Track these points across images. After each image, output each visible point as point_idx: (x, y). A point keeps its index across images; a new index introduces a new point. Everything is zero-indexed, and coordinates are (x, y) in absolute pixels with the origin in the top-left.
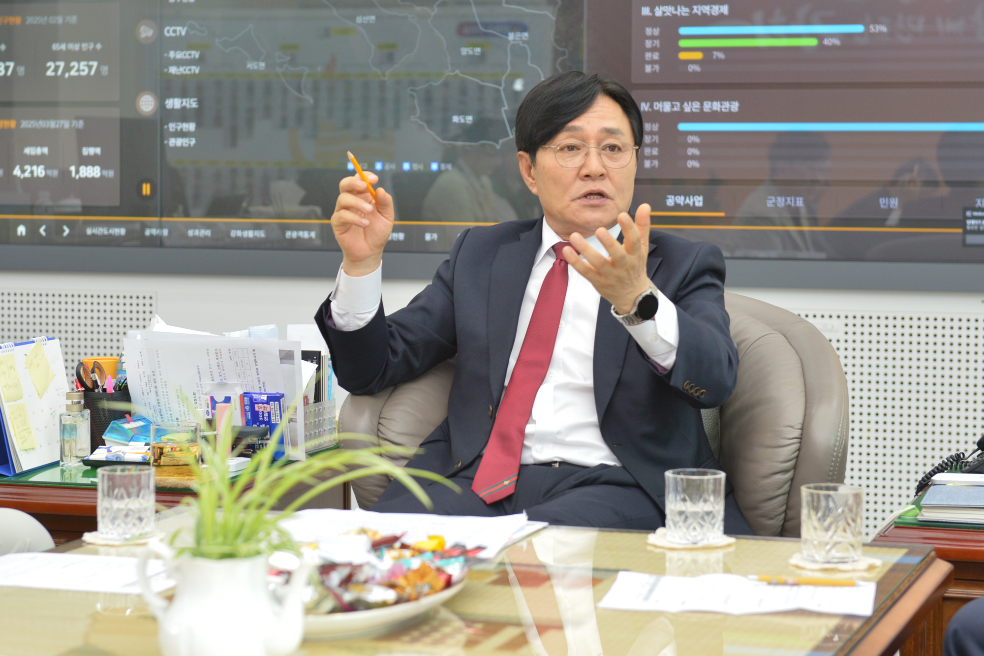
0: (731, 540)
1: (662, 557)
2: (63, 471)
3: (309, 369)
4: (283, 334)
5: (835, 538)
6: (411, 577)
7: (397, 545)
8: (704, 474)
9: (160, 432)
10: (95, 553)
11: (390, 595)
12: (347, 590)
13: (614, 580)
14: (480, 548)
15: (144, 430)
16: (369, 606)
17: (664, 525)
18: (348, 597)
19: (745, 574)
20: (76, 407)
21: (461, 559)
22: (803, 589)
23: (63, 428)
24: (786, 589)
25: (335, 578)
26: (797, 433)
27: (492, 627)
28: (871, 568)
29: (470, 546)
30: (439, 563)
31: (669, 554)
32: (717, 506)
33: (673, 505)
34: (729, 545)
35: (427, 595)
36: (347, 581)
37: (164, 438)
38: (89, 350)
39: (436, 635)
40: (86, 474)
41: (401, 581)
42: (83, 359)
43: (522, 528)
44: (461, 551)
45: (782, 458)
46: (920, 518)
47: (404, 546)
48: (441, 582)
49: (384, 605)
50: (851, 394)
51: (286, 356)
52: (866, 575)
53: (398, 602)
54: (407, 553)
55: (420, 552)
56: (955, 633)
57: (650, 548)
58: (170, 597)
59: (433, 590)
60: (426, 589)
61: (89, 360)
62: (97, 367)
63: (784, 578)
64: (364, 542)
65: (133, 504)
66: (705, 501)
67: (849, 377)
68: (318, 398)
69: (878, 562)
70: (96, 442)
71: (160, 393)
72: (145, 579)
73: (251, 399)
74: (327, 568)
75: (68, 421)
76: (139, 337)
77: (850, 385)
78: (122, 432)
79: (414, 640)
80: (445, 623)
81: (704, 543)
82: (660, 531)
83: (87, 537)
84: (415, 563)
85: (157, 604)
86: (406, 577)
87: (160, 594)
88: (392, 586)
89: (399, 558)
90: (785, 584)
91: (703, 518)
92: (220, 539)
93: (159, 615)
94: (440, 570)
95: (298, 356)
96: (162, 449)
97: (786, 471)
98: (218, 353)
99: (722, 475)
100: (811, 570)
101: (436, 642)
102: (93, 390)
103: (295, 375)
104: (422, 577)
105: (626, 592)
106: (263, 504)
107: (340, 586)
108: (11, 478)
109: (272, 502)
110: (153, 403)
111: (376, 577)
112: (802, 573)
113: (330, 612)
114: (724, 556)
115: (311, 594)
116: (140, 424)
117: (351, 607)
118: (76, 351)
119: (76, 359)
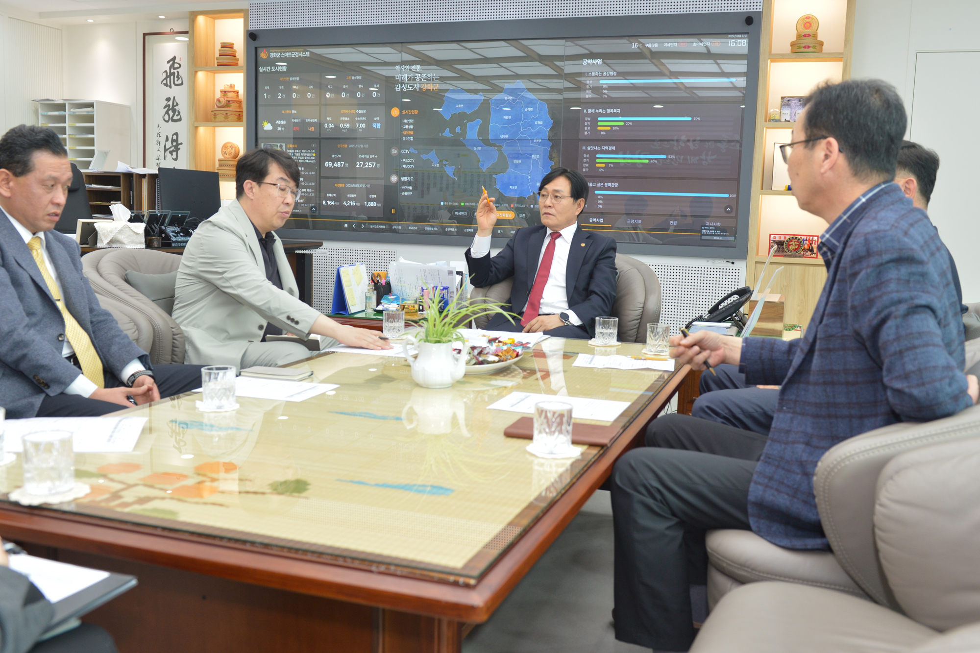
0: (619, 343)
1: (594, 349)
2: (366, 314)
3: (459, 278)
4: (448, 264)
5: (659, 343)
6: (504, 353)
7: (497, 341)
8: (610, 318)
9: (403, 300)
11: (496, 359)
12: (480, 356)
13: (577, 357)
14: (528, 343)
15: (397, 299)
16: (489, 363)
17: (594, 337)
18: (481, 359)
19: (626, 355)
20: (371, 290)
21: (521, 347)
22: (648, 361)
23: (366, 297)
24: (642, 361)
25: (476, 352)
26: (642, 305)
27: (533, 372)
29: (524, 343)
30: (513, 348)
31: (596, 348)
32: (615, 331)
33: (598, 330)
34: (619, 345)
35: (510, 359)
36: (480, 353)
37: (404, 302)
38: (376, 269)
39: (513, 374)
40: (375, 315)
41: (500, 354)
42: (373, 272)
43: (541, 337)
44: (521, 344)
45: (636, 315)
47: (500, 342)
48: (515, 355)
49: (494, 362)
51: (450, 273)
53: (498, 362)
54: (501, 344)
55: (506, 344)
57: (589, 345)
58: (416, 357)
59: (512, 358)
60: (509, 357)
61: (376, 272)
62: (379, 275)
63: (641, 357)
64: (486, 340)
65: (396, 324)
66: (610, 329)
68: (462, 287)
70: (378, 303)
71: (401, 285)
72: (406, 351)
74: (473, 348)
75: (368, 295)
76: (395, 264)
78: (388, 300)
79: (504, 376)
80: (515, 370)
82: (593, 339)
84: (505, 348)
85: (410, 360)
86: (502, 353)
87: (412, 356)
88: (497, 355)
89: (498, 346)
90: (641, 359)
91: (609, 335)
92: (435, 336)
93: (411, 364)
94: (514, 350)
95: (455, 273)
96: (404, 306)
97: (637, 320)
98: (425, 271)
99: (617, 319)
100: (650, 354)
101: (513, 377)
102: (377, 284)
103: (454, 280)
104: (508, 352)
105: (582, 360)
106: (451, 323)
107: (477, 355)
108: (347, 315)
109: (454, 322)
110: (400, 289)
111: (491, 352)
112: (647, 356)
113: (475, 364)
114: (617, 349)
115: (467, 357)
116: (395, 297)
117: (481, 363)
118: (371, 269)
119: (371, 272)
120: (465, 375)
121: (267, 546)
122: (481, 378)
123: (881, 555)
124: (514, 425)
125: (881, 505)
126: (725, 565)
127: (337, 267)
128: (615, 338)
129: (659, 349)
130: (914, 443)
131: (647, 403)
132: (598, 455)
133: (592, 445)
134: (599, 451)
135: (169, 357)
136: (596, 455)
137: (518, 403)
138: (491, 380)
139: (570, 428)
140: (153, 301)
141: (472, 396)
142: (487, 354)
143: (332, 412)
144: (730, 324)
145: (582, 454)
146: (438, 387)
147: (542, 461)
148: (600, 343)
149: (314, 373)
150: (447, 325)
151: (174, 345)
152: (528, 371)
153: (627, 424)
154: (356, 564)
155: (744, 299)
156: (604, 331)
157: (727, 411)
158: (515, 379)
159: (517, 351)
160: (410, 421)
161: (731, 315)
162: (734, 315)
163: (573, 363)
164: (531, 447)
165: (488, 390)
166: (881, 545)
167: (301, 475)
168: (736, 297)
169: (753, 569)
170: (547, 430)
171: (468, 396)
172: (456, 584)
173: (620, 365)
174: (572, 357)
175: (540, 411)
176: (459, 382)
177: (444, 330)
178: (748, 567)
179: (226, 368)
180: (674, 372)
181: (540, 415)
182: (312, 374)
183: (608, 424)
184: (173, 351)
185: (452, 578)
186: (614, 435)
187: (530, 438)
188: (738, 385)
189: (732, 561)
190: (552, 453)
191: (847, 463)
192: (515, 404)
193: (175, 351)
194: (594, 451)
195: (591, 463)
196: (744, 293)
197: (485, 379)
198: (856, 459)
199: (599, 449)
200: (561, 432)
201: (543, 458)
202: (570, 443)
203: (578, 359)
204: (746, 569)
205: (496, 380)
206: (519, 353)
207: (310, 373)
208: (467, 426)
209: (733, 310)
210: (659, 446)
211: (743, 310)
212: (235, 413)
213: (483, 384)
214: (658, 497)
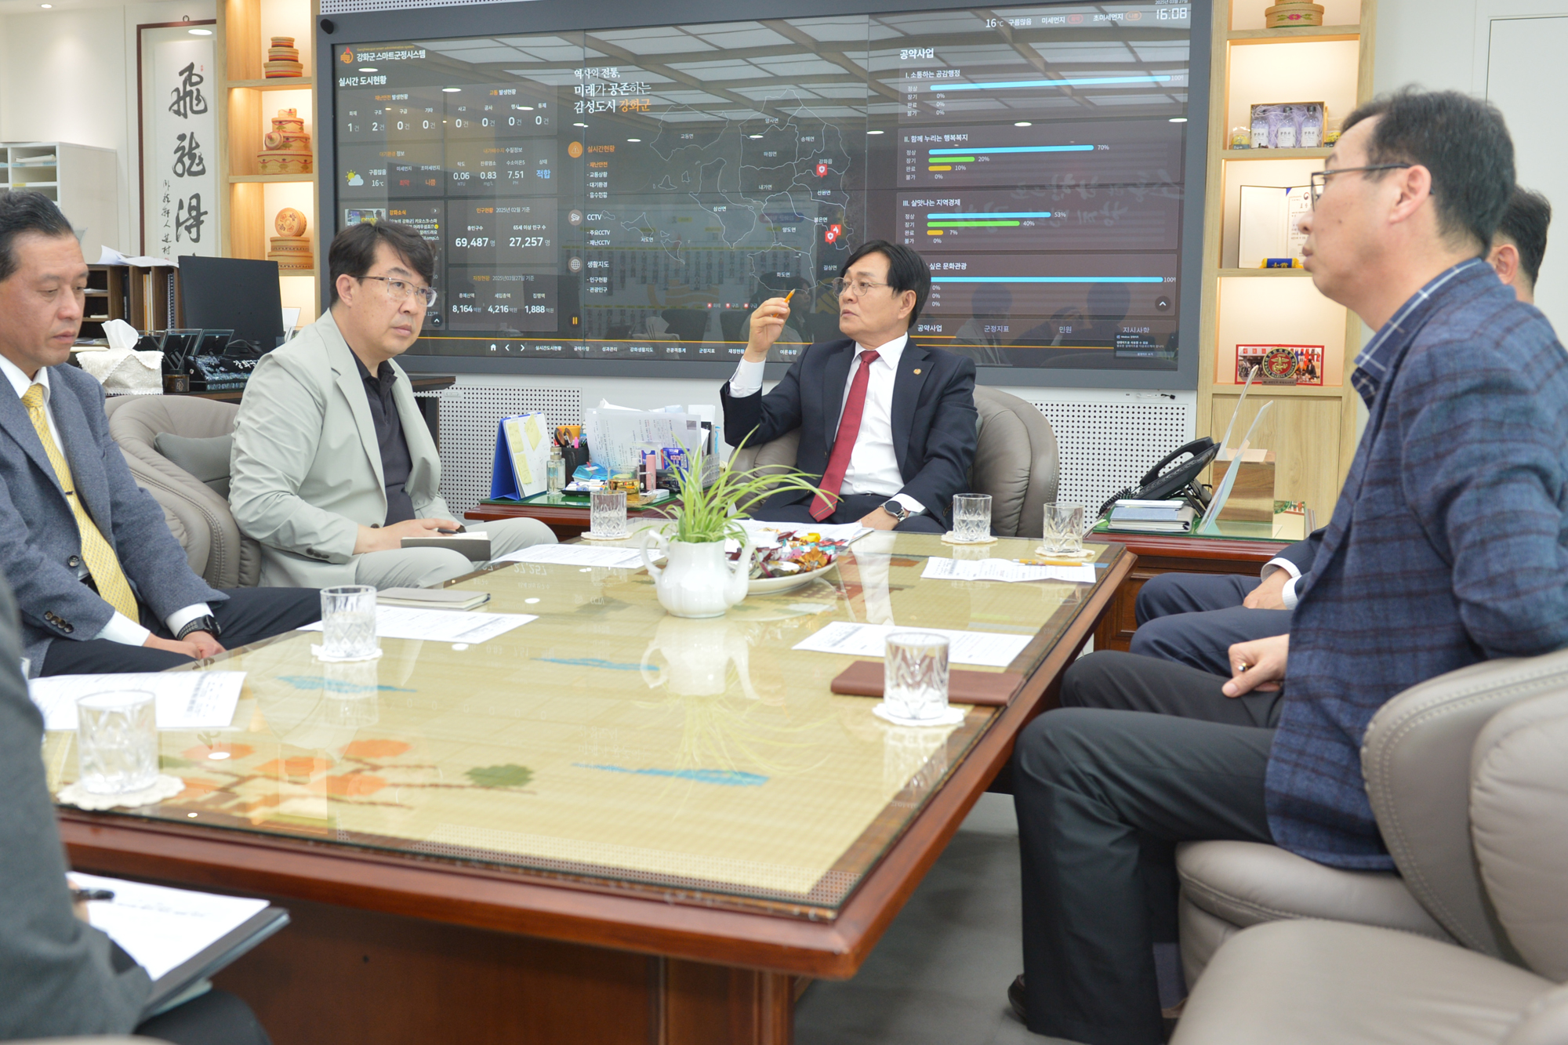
0: (995, 539)
1: (951, 549)
2: (548, 498)
3: (705, 433)
4: (686, 410)
5: (1066, 537)
6: (807, 557)
7: (791, 538)
8: (977, 497)
9: (613, 472)
10: (589, 544)
11: (796, 567)
12: (768, 564)
13: (927, 562)
14: (843, 541)
15: (601, 471)
16: (783, 574)
17: (952, 530)
18: (770, 568)
19: (1010, 559)
20: (557, 457)
21: (833, 547)
22: (1049, 567)
23: (549, 470)
24: (1039, 567)
25: (761, 557)
26: (1027, 474)
28: (1089, 555)
29: (836, 540)
30: (820, 549)
31: (955, 548)
32: (987, 519)
33: (958, 516)
34: (994, 542)
35: (817, 568)
36: (768, 558)
37: (614, 477)
38: (563, 422)
39: (824, 593)
40: (563, 499)
41: (801, 559)
42: (559, 426)
43: (859, 532)
44: (831, 542)
45: (1017, 490)
46: (1109, 527)
47: (795, 539)
48: (825, 560)
49: (792, 573)
50: (1060, 450)
51: (691, 425)
52: (1085, 560)
53: (798, 573)
54: (798, 543)
55: (806, 543)
56: (1145, 596)
57: (943, 544)
58: (661, 566)
59: (821, 566)
60: (816, 565)
61: (562, 428)
62: (567, 432)
63: (1036, 561)
64: (773, 536)
65: (613, 514)
66: (979, 514)
67: (1059, 440)
68: (709, 452)
69: (1093, 552)
70: (569, 480)
71: (608, 448)
72: (646, 556)
73: (668, 452)
74: (759, 550)
75: (552, 465)
76: (595, 412)
77: (1059, 445)
78: (585, 473)
79: (809, 596)
80: (825, 587)
81: (979, 540)
82: (949, 533)
83: (584, 534)
84: (807, 549)
85: (654, 570)
86: (803, 557)
87: (654, 563)
88: (797, 562)
89: (795, 546)
90: (1037, 564)
91: (978, 525)
92: (696, 530)
93: (656, 578)
94: (823, 553)
95: (699, 425)
96: (616, 483)
97: (1019, 498)
98: (647, 423)
99: (990, 497)
100: (1050, 556)
101: (823, 597)
102: (565, 446)
103: (698, 436)
104: (813, 557)
105: (935, 568)
107: (764, 561)
108: (517, 501)
110: (604, 454)
111: (783, 557)
112: (1044, 558)
113: (759, 578)
114: (991, 548)
115: (750, 565)
116: (596, 468)
117: (771, 575)
118: (555, 422)
119: (555, 427)
120: (747, 595)
121: (488, 865)
124: (846, 674)
125: (1482, 789)
126: (1213, 899)
127: (499, 420)
128: (988, 529)
129: (1065, 547)
130: (1532, 687)
131: (1058, 636)
132: (992, 721)
133: (979, 704)
134: (994, 714)
135: (234, 576)
136: (989, 721)
137: (844, 639)
138: (788, 603)
139: (946, 676)
140: (204, 482)
141: (757, 631)
142: (778, 560)
143: (536, 660)
144: (1182, 502)
145: (966, 719)
146: (704, 616)
147: (903, 731)
148: (961, 539)
149: (492, 597)
150: (715, 512)
151: (243, 555)
152: (849, 588)
153: (1032, 671)
154: (638, 891)
155: (1203, 458)
156: (969, 518)
157: (1189, 649)
158: (826, 601)
159: (829, 553)
160: (656, 674)
161: (1181, 487)
162: (1187, 486)
163: (921, 573)
164: (880, 708)
165: (783, 621)
166: (1483, 854)
167: (520, 761)
168: (1188, 456)
169: (1261, 905)
170: (910, 681)
171: (751, 630)
172: (803, 919)
173: (1002, 575)
174: (917, 562)
175: (894, 649)
176: (736, 607)
177: (711, 520)
178: (1254, 902)
180: (1096, 584)
181: (895, 656)
182: (488, 599)
183: (1001, 671)
184: (241, 565)
185: (796, 910)
186: (1015, 687)
187: (878, 695)
188: (1200, 605)
189: (1226, 893)
190: (914, 718)
191: (1420, 721)
192: (839, 642)
193: (245, 566)
194: (985, 715)
195: (983, 733)
196: (1202, 448)
197: (778, 601)
198: (1436, 714)
199: (992, 710)
200: (930, 684)
201: (902, 726)
202: (946, 701)
203: (929, 566)
204: (1250, 904)
205: (797, 602)
206: (832, 558)
207: (484, 598)
209: (1185, 478)
210: (1086, 705)
211: (1203, 477)
212: (375, 662)
213: (779, 611)
214: (1096, 790)
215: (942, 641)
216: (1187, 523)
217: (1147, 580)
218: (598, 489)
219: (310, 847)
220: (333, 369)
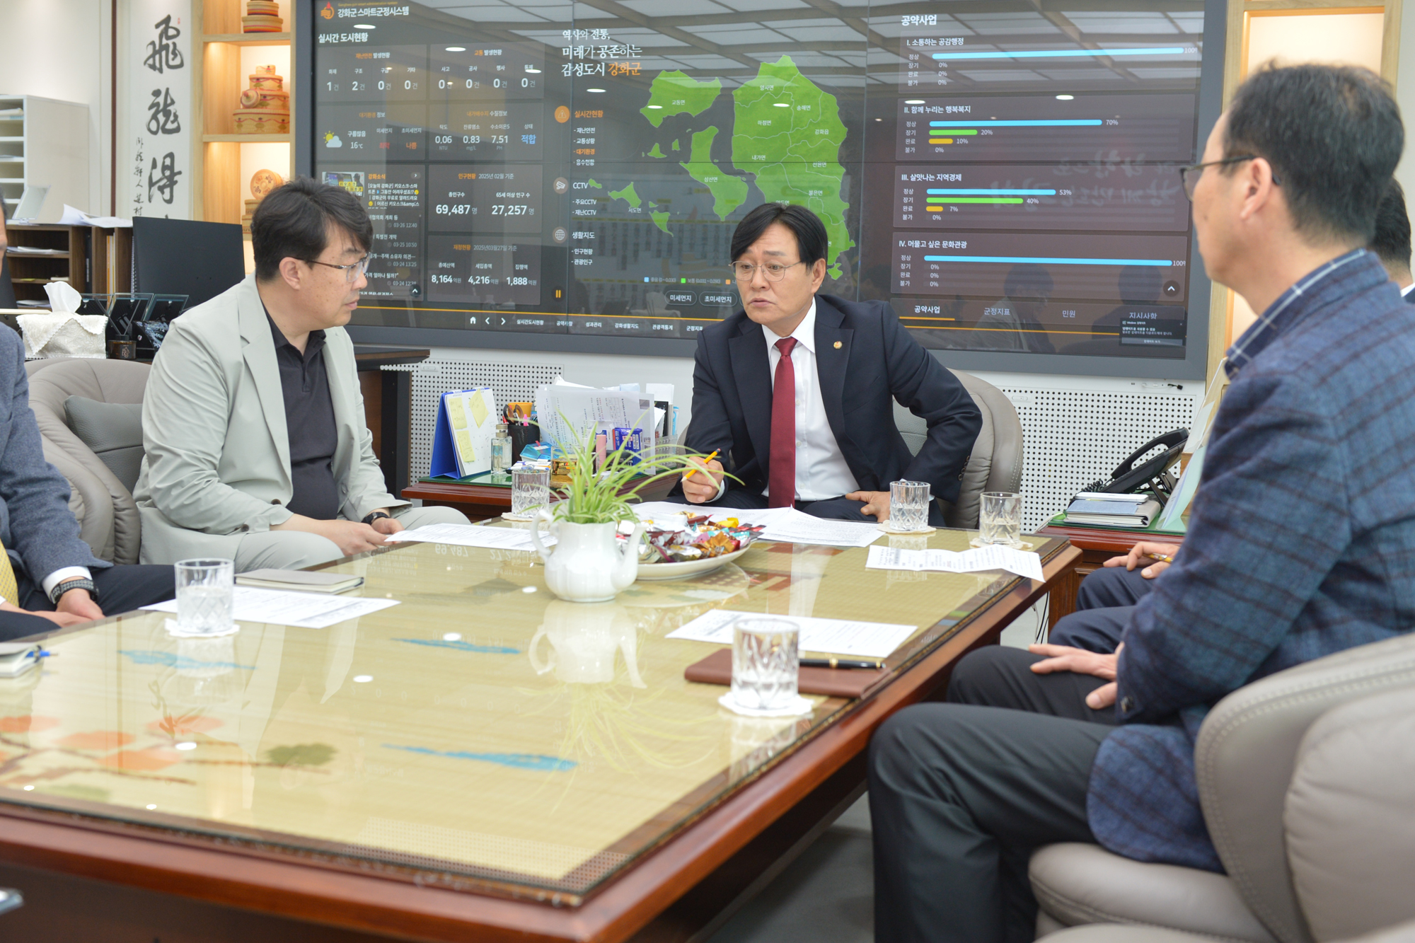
2: (493, 477)
4: (643, 389)
6: (713, 542)
7: (706, 523)
9: (558, 452)
10: (510, 526)
11: (698, 552)
12: (669, 549)
14: (761, 527)
15: (548, 452)
16: (684, 559)
18: (669, 552)
20: (502, 434)
21: (747, 533)
23: (493, 448)
25: (662, 540)
26: (988, 463)
27: (764, 576)
30: (732, 534)
31: (890, 537)
34: (932, 532)
35: (723, 554)
36: (670, 543)
37: (560, 456)
38: (513, 398)
39: (728, 580)
40: (507, 479)
41: (706, 544)
42: (508, 403)
44: (748, 528)
45: (979, 479)
46: (1065, 520)
47: (711, 524)
48: (734, 544)
49: (693, 558)
51: (644, 404)
53: (702, 557)
54: (713, 528)
55: (721, 527)
58: (553, 549)
59: (727, 551)
60: (722, 550)
61: (512, 404)
62: (518, 409)
64: (684, 519)
68: (665, 433)
70: (516, 458)
71: (559, 427)
72: (537, 540)
73: (620, 432)
74: (656, 534)
75: (497, 443)
76: (546, 389)
78: (533, 452)
79: (713, 582)
80: (734, 573)
81: (915, 530)
83: (504, 515)
84: (716, 533)
85: (544, 552)
86: (709, 542)
87: (546, 548)
88: (699, 547)
89: (708, 530)
92: (585, 510)
93: (545, 559)
94: (731, 538)
95: (652, 404)
96: (558, 463)
97: (980, 488)
98: (598, 401)
101: (727, 584)
102: (513, 424)
103: (650, 417)
104: (719, 542)
105: (878, 558)
106: (614, 488)
107: (664, 545)
108: (457, 480)
109: (619, 486)
110: (554, 433)
111: (691, 542)
113: (657, 562)
115: (643, 549)
116: (546, 447)
117: (671, 559)
118: (504, 398)
119: (504, 403)
121: (248, 843)
122: (669, 586)
123: (1297, 879)
124: (704, 662)
125: (1297, 793)
126: (1052, 902)
127: (440, 394)
132: (842, 713)
133: (834, 696)
134: (844, 707)
136: (838, 711)
137: (721, 627)
138: (687, 588)
141: (653, 617)
142: (682, 544)
143: (397, 640)
144: (1147, 496)
145: (815, 710)
146: (590, 600)
147: (744, 721)
149: (367, 580)
150: (606, 493)
152: (757, 575)
153: (910, 665)
154: (391, 872)
155: (1174, 450)
158: (730, 588)
159: (738, 539)
160: (544, 660)
161: (1151, 480)
162: (1156, 480)
164: (729, 698)
165: (683, 608)
166: (1296, 862)
167: (326, 739)
169: (1096, 909)
171: (646, 617)
172: (547, 904)
176: (626, 592)
178: (1089, 905)
179: (217, 563)
182: (361, 583)
183: (876, 661)
185: (541, 895)
187: (727, 683)
189: (1063, 895)
192: (716, 630)
194: (836, 706)
196: (1174, 440)
197: (677, 587)
198: (1259, 713)
199: (844, 702)
201: (745, 716)
202: (796, 691)
204: (1086, 909)
205: (696, 589)
206: (741, 545)
207: (356, 582)
208: (640, 666)
209: (1155, 470)
211: (1175, 470)
212: (230, 639)
213: (672, 597)
214: (948, 791)
215: (791, 628)
216: (1146, 518)
217: (1085, 575)
218: (544, 469)
219: (75, 821)
220: (242, 337)
